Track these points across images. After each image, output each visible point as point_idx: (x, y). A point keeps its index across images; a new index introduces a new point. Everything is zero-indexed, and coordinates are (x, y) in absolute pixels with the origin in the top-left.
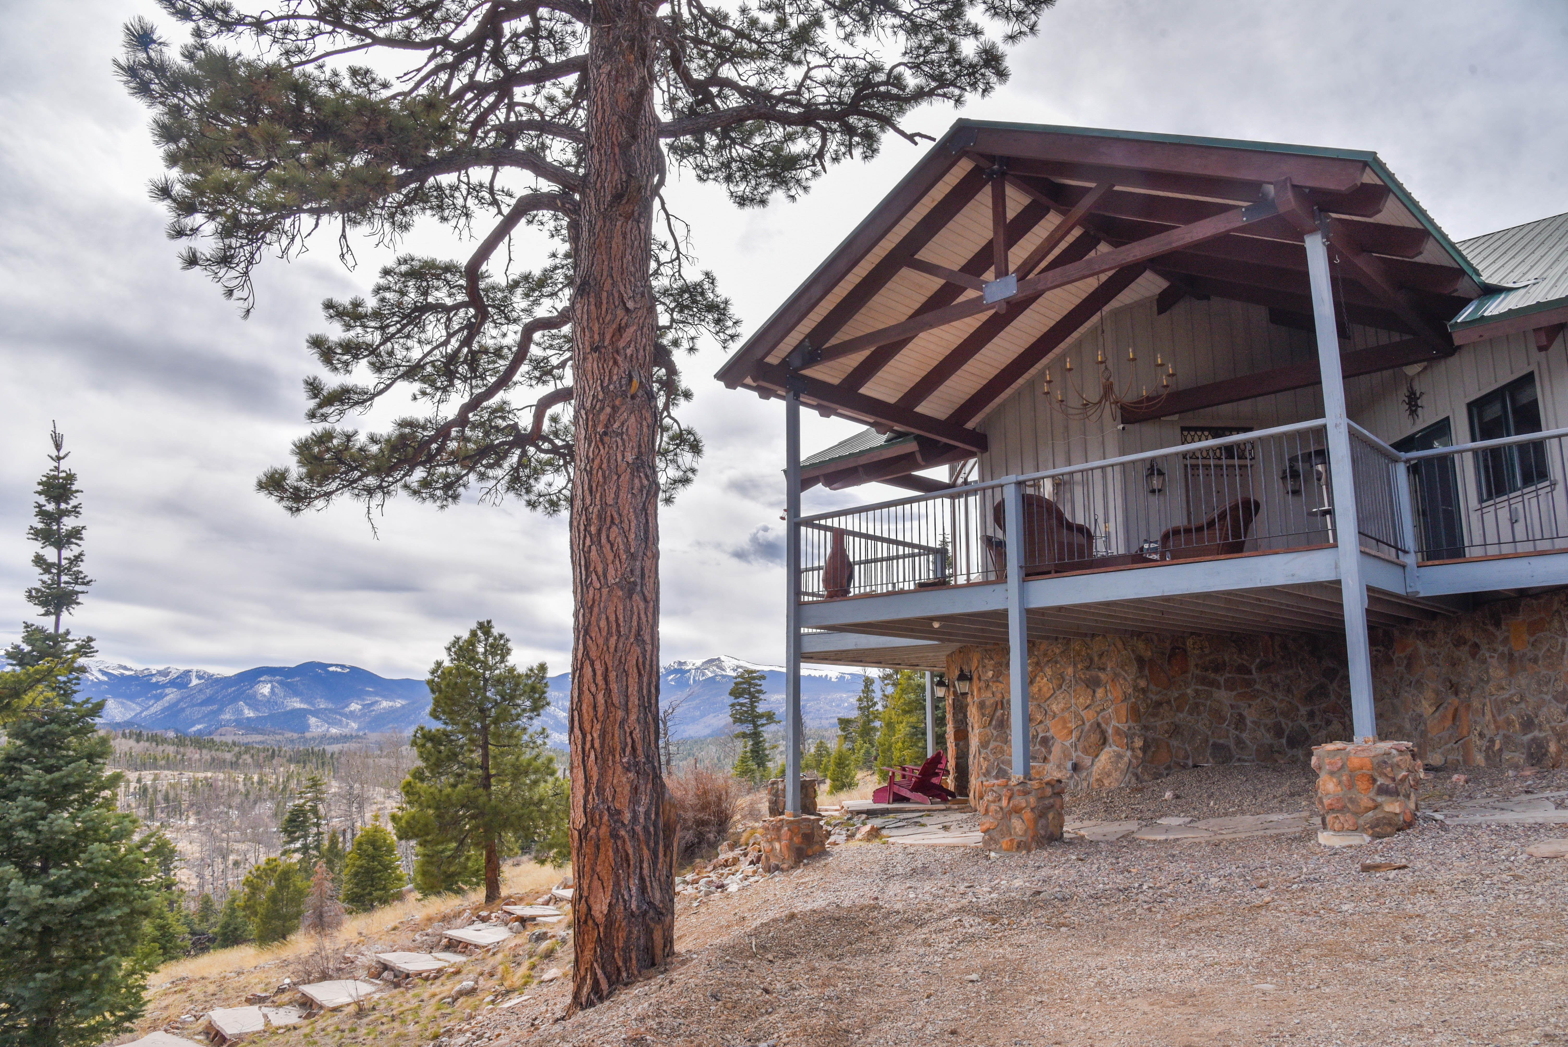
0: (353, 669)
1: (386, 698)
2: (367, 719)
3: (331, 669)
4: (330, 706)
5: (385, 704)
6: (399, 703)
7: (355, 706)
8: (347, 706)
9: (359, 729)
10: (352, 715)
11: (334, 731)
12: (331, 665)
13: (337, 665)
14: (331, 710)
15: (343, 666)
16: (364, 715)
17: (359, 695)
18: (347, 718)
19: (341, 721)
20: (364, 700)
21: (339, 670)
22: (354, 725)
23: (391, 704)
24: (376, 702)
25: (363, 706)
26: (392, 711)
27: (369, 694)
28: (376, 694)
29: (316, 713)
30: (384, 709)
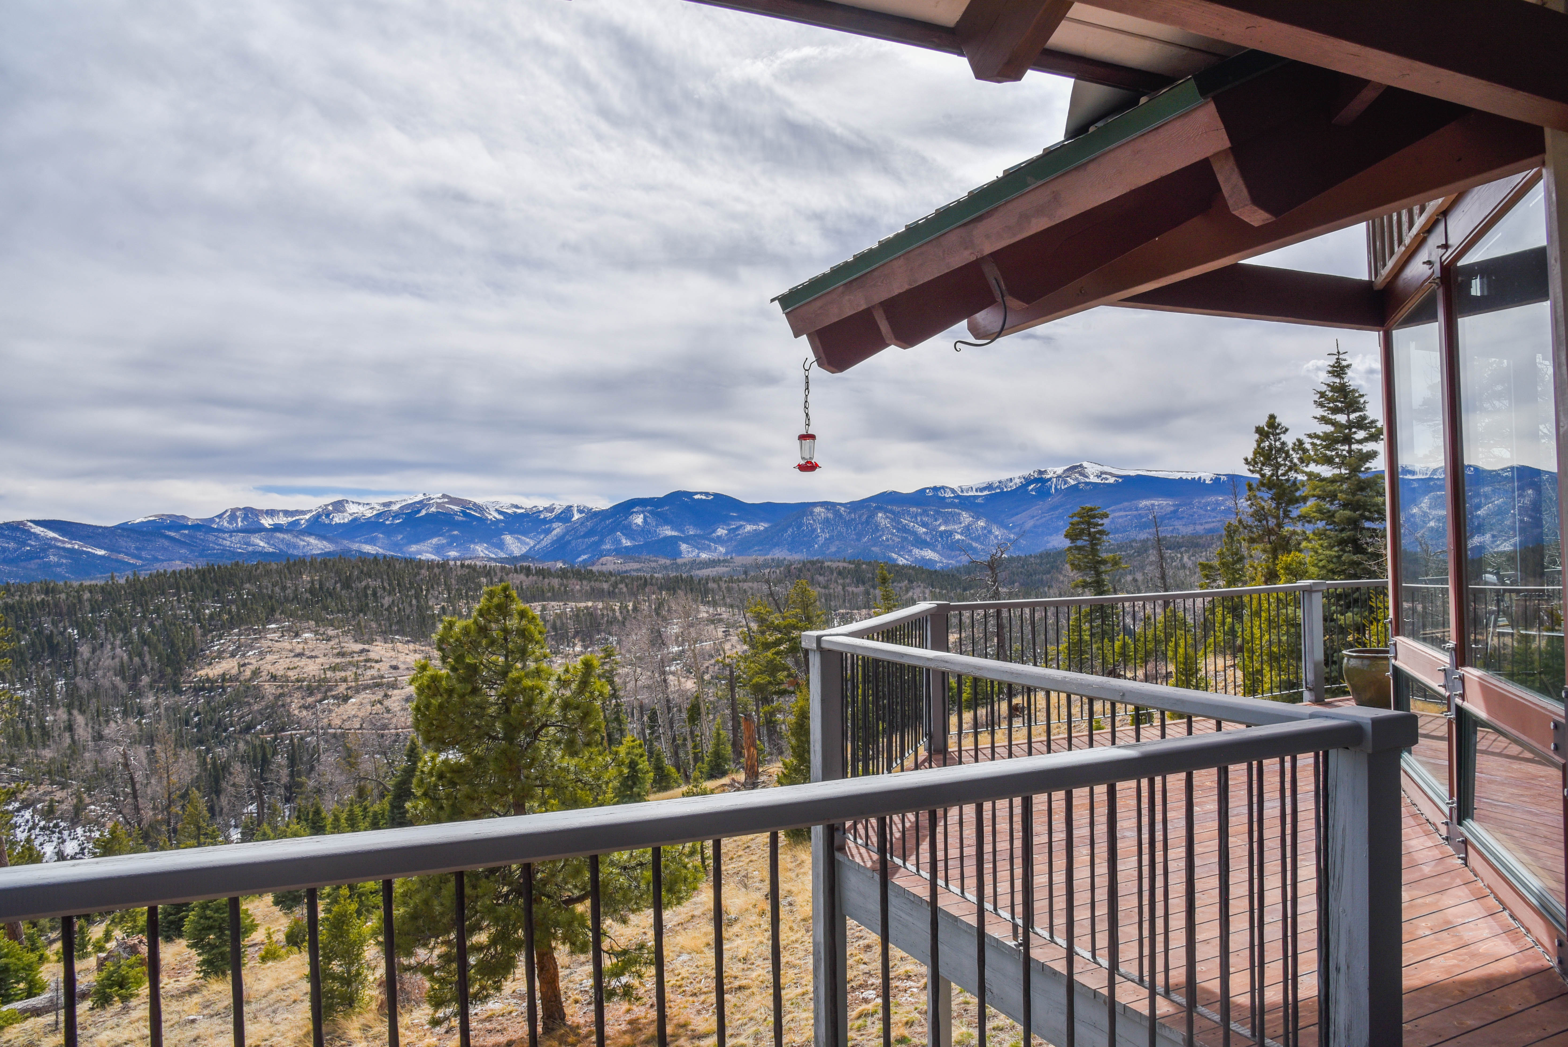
0: (716, 495)
1: (749, 522)
2: (734, 543)
3: (696, 497)
4: (699, 532)
5: (749, 528)
6: (762, 526)
7: (721, 532)
8: (714, 531)
9: (726, 553)
10: (719, 540)
11: (704, 556)
12: (696, 493)
13: (701, 493)
14: (699, 536)
15: (707, 494)
16: (730, 540)
17: (724, 520)
18: (715, 543)
19: (709, 546)
20: (729, 525)
21: (704, 497)
22: (722, 550)
23: (754, 527)
24: (741, 526)
25: (729, 530)
26: (756, 533)
27: (733, 519)
28: (739, 518)
29: (686, 540)
30: (749, 532)
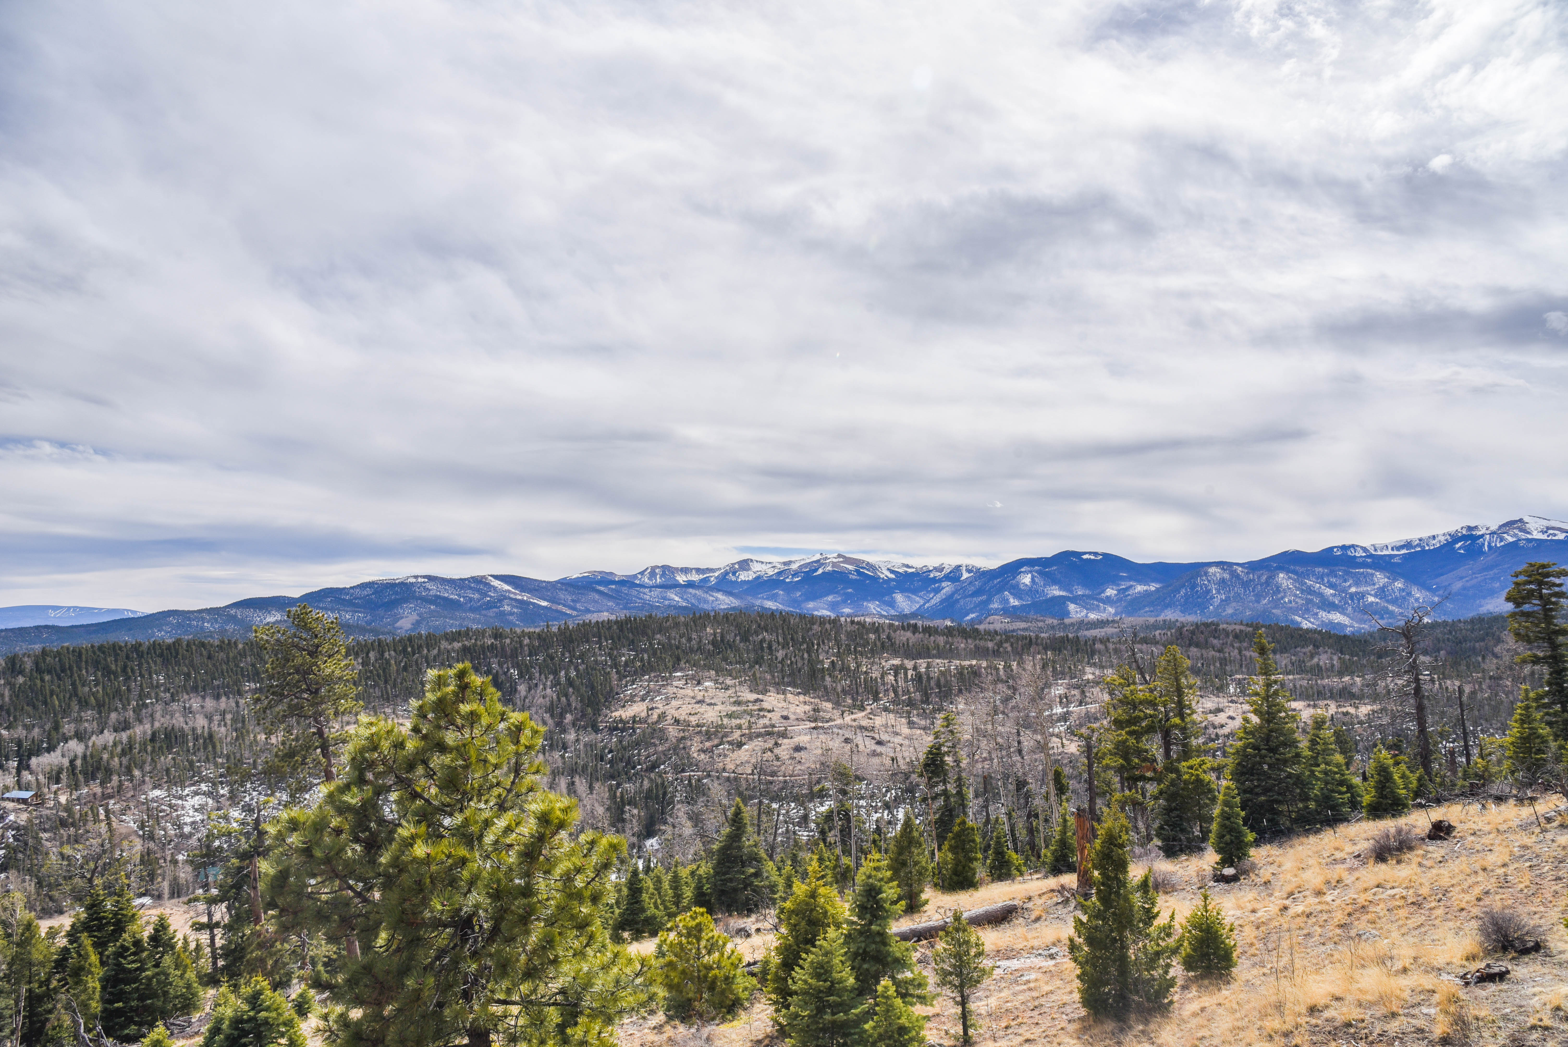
0: (1105, 555)
1: (1140, 582)
2: (1124, 604)
3: (1085, 557)
4: (1087, 592)
5: (1140, 588)
6: (1153, 587)
7: (1110, 592)
8: (1103, 591)
9: (1116, 614)
10: (1108, 601)
11: (1093, 616)
12: (1085, 553)
13: (1090, 553)
14: (1088, 597)
15: (1096, 554)
16: (1120, 600)
17: (1114, 580)
18: (1104, 603)
19: (1098, 606)
20: (1118, 585)
21: (1092, 557)
22: (1111, 610)
23: (1145, 588)
24: (1131, 586)
25: (1119, 591)
26: (1147, 594)
27: (1123, 579)
28: (1130, 578)
29: (1075, 600)
30: (1139, 593)
